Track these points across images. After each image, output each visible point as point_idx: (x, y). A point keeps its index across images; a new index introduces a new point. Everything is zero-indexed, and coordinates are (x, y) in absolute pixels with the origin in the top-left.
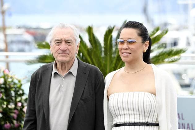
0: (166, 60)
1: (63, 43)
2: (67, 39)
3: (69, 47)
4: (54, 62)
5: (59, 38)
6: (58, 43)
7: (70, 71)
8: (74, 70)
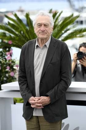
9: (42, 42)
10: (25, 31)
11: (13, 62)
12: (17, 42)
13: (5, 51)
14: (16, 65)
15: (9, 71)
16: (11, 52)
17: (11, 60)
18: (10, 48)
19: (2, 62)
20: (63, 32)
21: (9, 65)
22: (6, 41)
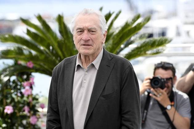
0: (149, 52)
1: (86, 32)
2: (90, 27)
3: (93, 37)
4: (78, 55)
5: (82, 27)
6: (81, 31)
7: (93, 63)
8: (97, 62)
9: (87, 59)
10: (56, 45)
11: (35, 99)
12: (42, 64)
13: (21, 80)
14: (39, 104)
15: (28, 114)
16: (31, 81)
17: (32, 95)
18: (30, 74)
19: (16, 100)
20: (122, 46)
21: (28, 104)
22: (22, 63)
